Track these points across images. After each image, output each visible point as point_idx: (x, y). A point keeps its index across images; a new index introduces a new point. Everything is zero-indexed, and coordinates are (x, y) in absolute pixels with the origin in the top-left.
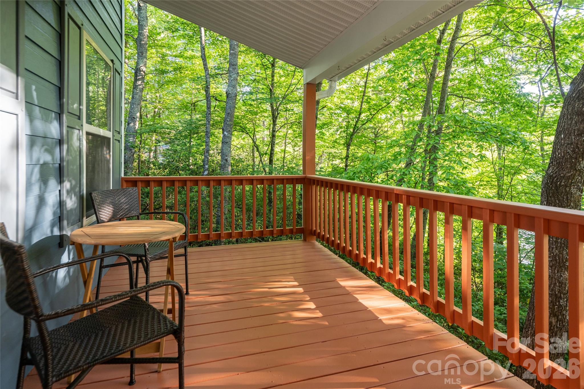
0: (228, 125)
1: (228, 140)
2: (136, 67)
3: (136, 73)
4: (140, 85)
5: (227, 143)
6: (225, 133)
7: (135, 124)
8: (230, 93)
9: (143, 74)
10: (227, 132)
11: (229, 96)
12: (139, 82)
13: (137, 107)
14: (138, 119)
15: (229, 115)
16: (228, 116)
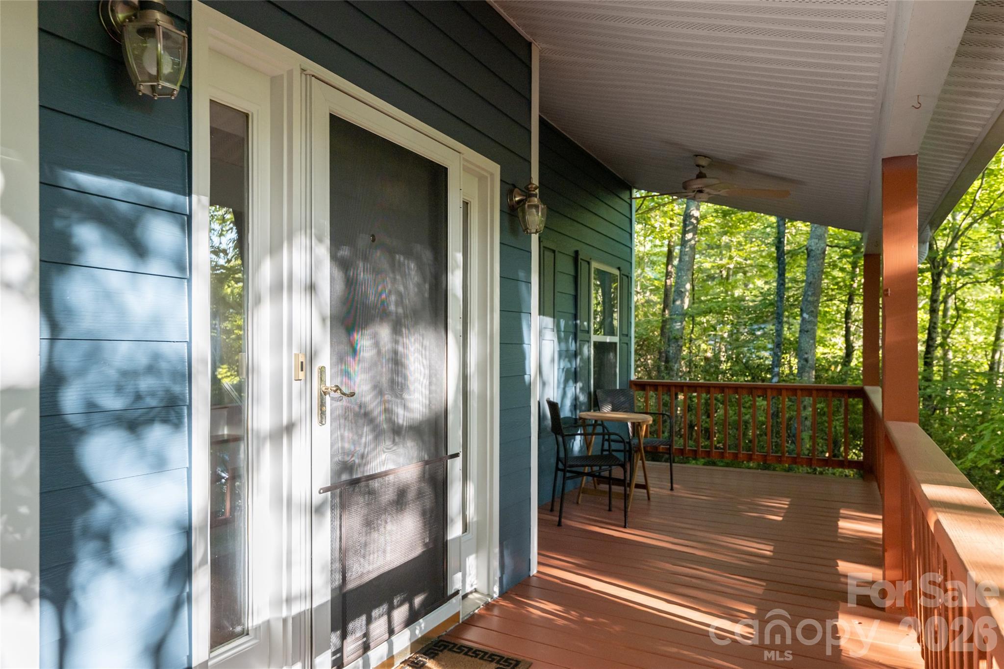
0: (809, 302)
1: (809, 327)
2: (685, 212)
3: (685, 221)
4: (690, 240)
5: (807, 331)
6: (805, 315)
7: (683, 302)
8: (812, 250)
9: (695, 222)
10: (807, 314)
11: (812, 254)
12: (689, 236)
13: (686, 275)
14: (687, 294)
15: (812, 285)
16: (809, 286)
